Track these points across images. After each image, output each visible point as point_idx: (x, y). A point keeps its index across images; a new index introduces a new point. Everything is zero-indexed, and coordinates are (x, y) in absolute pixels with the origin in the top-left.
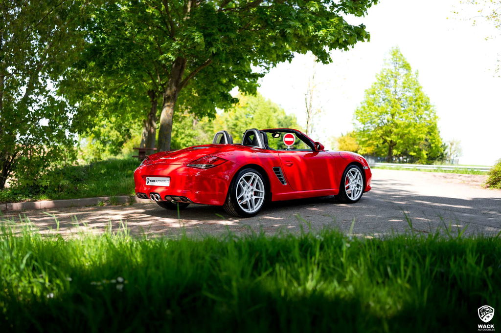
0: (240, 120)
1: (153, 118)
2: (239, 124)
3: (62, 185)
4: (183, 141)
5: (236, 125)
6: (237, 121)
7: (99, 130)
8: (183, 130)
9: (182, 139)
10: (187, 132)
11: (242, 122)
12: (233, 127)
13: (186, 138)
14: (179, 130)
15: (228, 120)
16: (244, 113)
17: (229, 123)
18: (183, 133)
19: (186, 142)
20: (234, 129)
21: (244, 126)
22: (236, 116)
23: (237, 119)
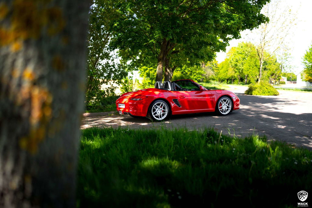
0: (239, 62)
1: (167, 67)
2: (238, 64)
3: (97, 106)
4: (195, 77)
5: (236, 65)
6: (237, 63)
7: (149, 72)
8: (195, 71)
9: (194, 76)
10: (197, 72)
11: (240, 63)
12: (235, 66)
13: (197, 76)
14: (193, 71)
15: (232, 62)
16: (242, 57)
17: (232, 64)
18: (195, 72)
19: (197, 78)
20: (235, 67)
21: (241, 65)
22: (236, 59)
23: (237, 61)
